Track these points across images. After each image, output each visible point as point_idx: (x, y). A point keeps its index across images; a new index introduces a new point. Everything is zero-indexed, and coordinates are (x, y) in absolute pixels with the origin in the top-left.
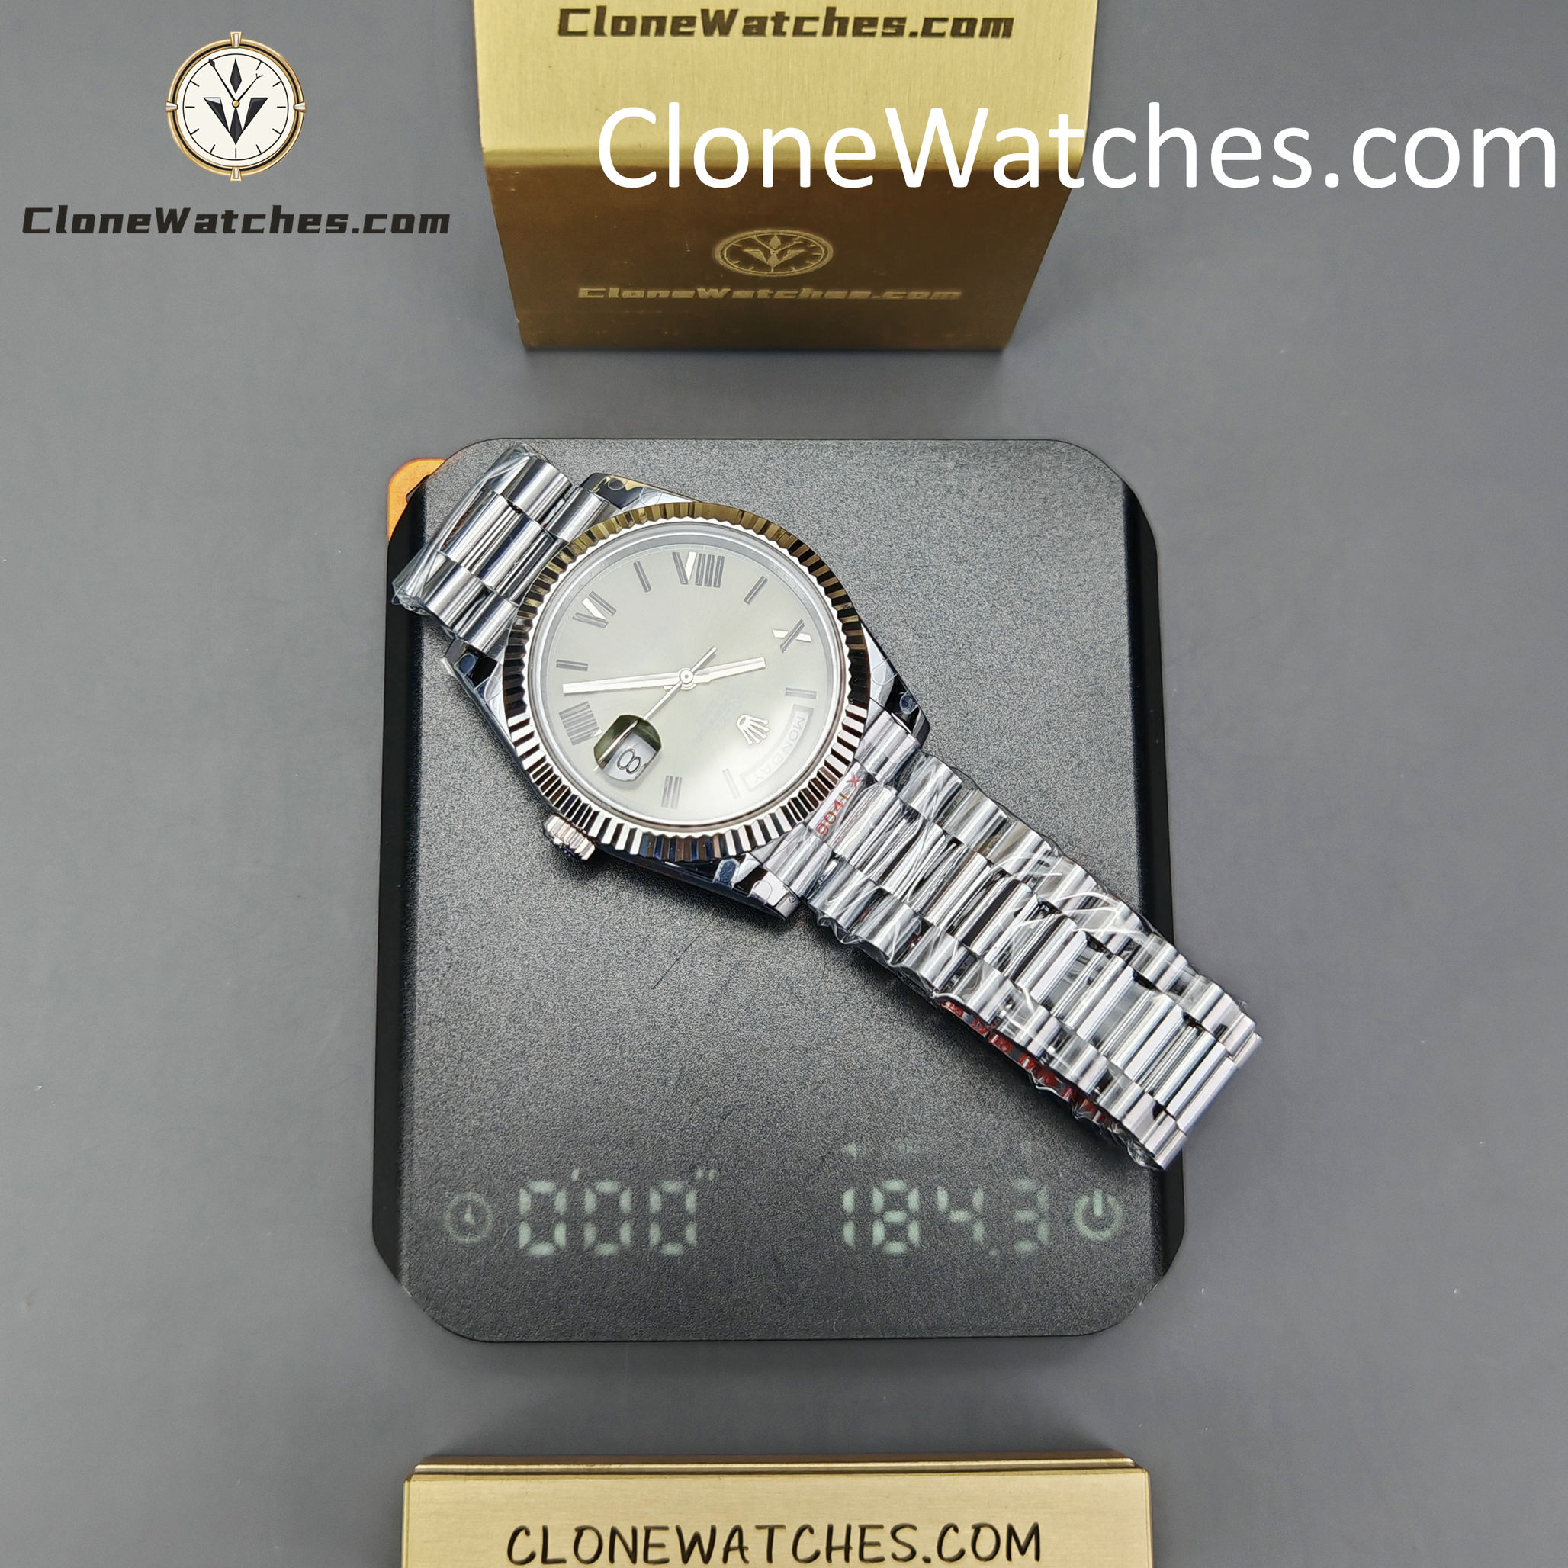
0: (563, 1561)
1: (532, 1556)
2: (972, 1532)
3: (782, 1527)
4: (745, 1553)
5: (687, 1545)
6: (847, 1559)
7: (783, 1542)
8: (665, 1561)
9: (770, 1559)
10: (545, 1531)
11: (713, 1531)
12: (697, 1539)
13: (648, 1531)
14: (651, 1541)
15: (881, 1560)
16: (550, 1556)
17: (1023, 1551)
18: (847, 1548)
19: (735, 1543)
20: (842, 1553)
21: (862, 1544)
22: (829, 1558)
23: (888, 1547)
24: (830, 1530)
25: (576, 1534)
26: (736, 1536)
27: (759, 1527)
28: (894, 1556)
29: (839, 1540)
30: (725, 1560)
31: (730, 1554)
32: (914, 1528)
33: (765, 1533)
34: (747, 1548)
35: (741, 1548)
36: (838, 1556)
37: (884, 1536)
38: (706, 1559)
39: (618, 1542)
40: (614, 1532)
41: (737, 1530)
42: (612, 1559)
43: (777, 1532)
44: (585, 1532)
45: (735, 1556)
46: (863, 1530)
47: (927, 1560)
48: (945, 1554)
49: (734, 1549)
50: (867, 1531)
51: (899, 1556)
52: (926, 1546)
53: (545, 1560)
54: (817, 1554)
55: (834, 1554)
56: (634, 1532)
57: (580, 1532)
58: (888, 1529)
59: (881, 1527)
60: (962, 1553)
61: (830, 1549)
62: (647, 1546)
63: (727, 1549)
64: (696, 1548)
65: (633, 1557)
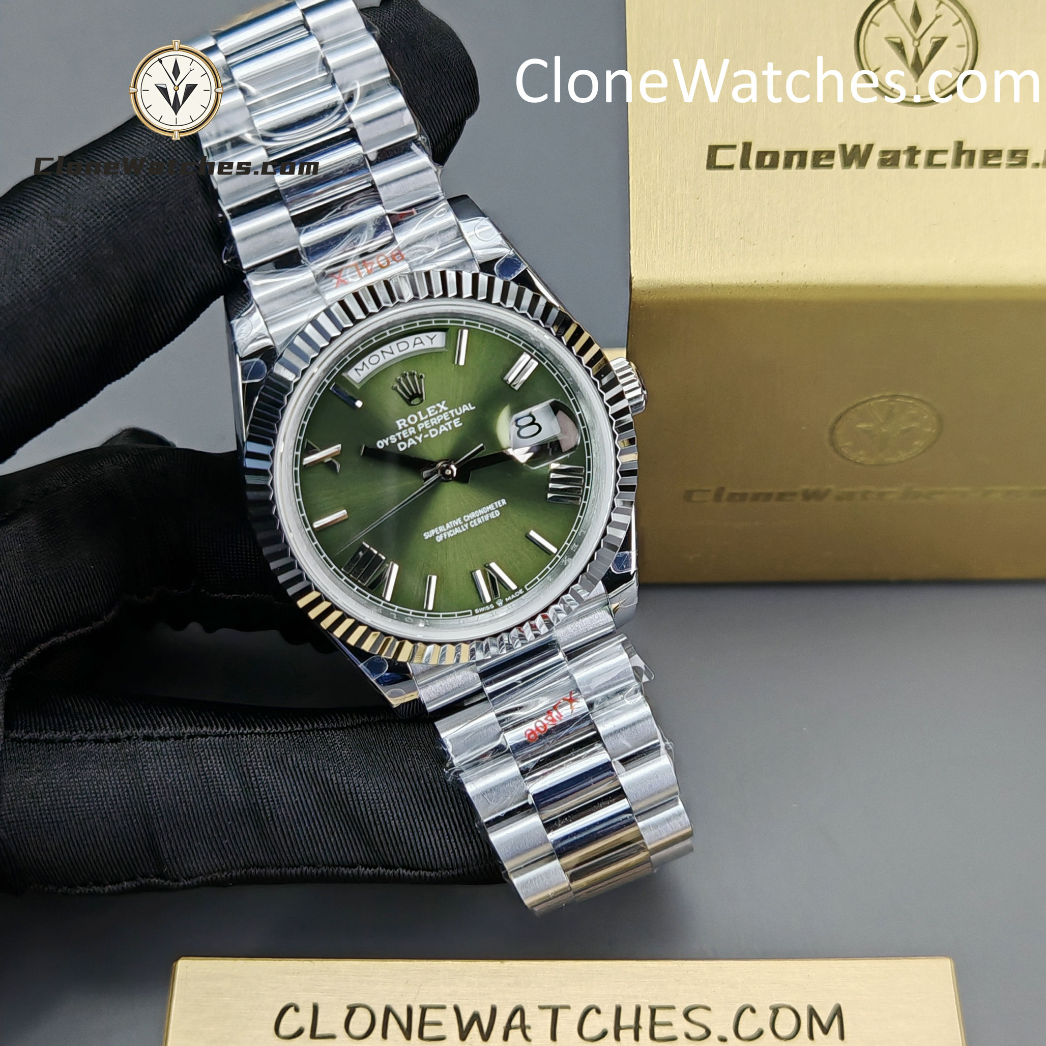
0: (333, 1037)
1: (300, 1032)
2: (770, 1012)
3: (568, 1007)
4: (527, 1031)
5: (465, 1023)
6: (637, 1038)
7: (568, 1022)
8: (442, 1038)
9: (554, 1037)
10: (316, 1009)
11: (494, 1011)
12: (476, 1017)
13: (424, 1010)
14: (427, 1019)
15: (674, 1039)
16: (319, 1032)
17: (825, 1031)
18: (637, 1028)
19: (516, 1021)
20: (631, 1033)
21: (653, 1024)
22: (617, 1038)
23: (680, 1026)
24: (618, 1010)
25: (347, 1011)
26: (518, 1014)
27: (542, 1008)
28: (688, 1036)
29: (627, 1019)
30: (506, 1038)
31: (511, 1032)
32: (708, 1009)
33: (549, 1014)
34: (529, 1028)
35: (523, 1027)
36: (627, 1035)
37: (676, 1017)
38: (486, 1037)
39: (392, 1019)
40: (388, 1011)
41: (519, 1010)
42: (384, 1036)
43: (561, 1013)
44: (357, 1010)
45: (516, 1034)
46: (653, 1011)
47: (723, 1040)
48: (742, 1033)
49: (516, 1028)
50: (658, 1012)
51: (692, 1035)
52: (721, 1025)
53: (313, 1035)
54: (604, 1034)
55: (622, 1033)
56: (410, 1010)
57: (352, 1010)
58: (680, 1011)
59: (673, 1008)
60: (760, 1033)
61: (618, 1028)
62: (422, 1024)
63: (508, 1027)
64: (475, 1027)
65: (407, 1034)
